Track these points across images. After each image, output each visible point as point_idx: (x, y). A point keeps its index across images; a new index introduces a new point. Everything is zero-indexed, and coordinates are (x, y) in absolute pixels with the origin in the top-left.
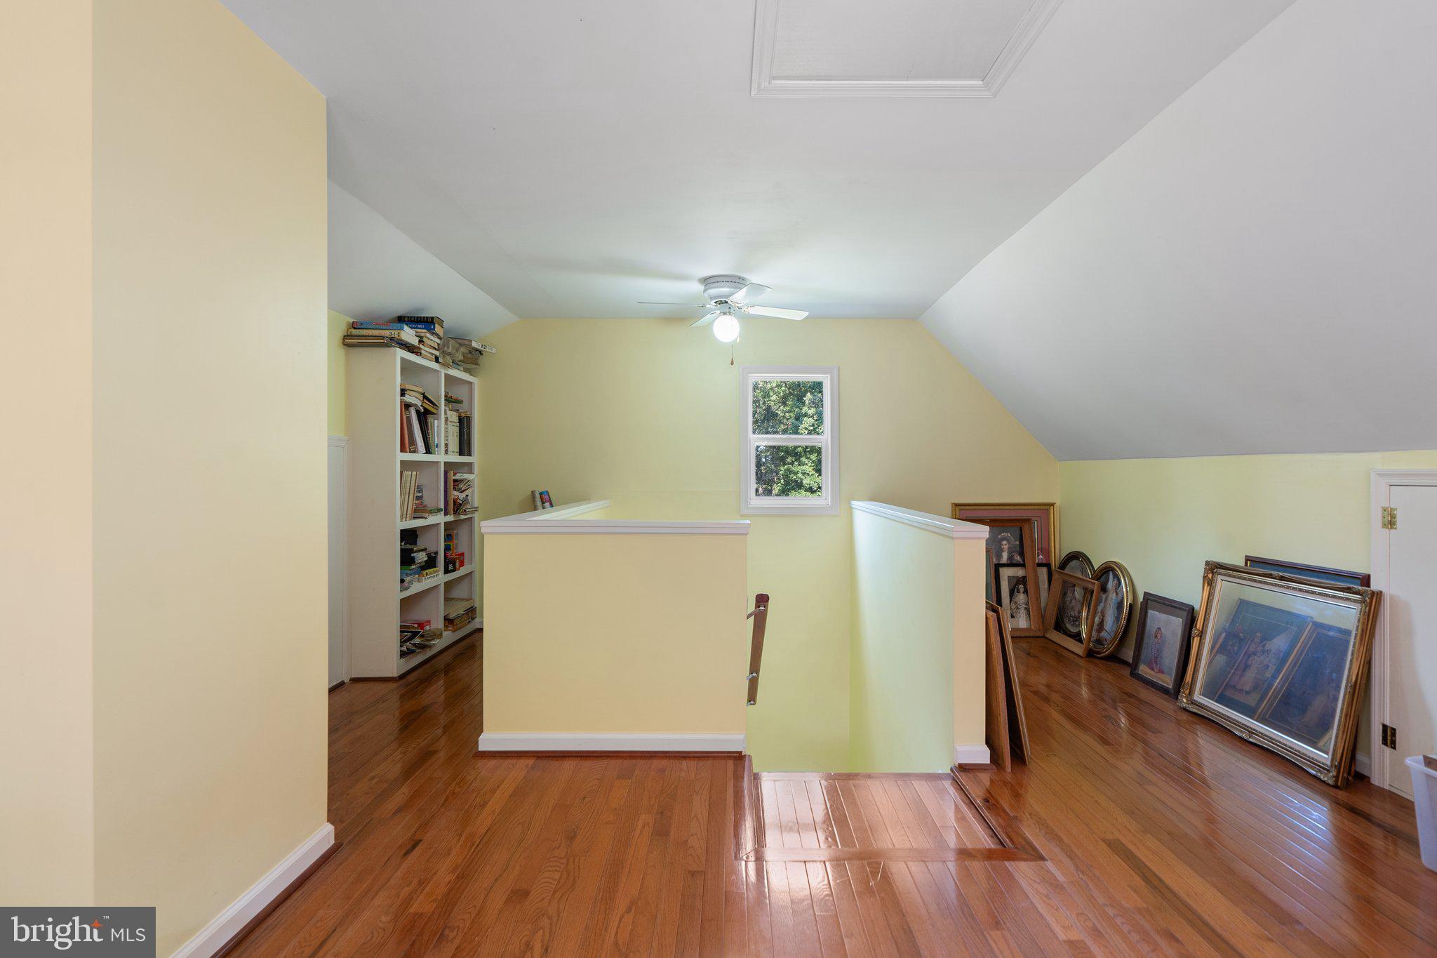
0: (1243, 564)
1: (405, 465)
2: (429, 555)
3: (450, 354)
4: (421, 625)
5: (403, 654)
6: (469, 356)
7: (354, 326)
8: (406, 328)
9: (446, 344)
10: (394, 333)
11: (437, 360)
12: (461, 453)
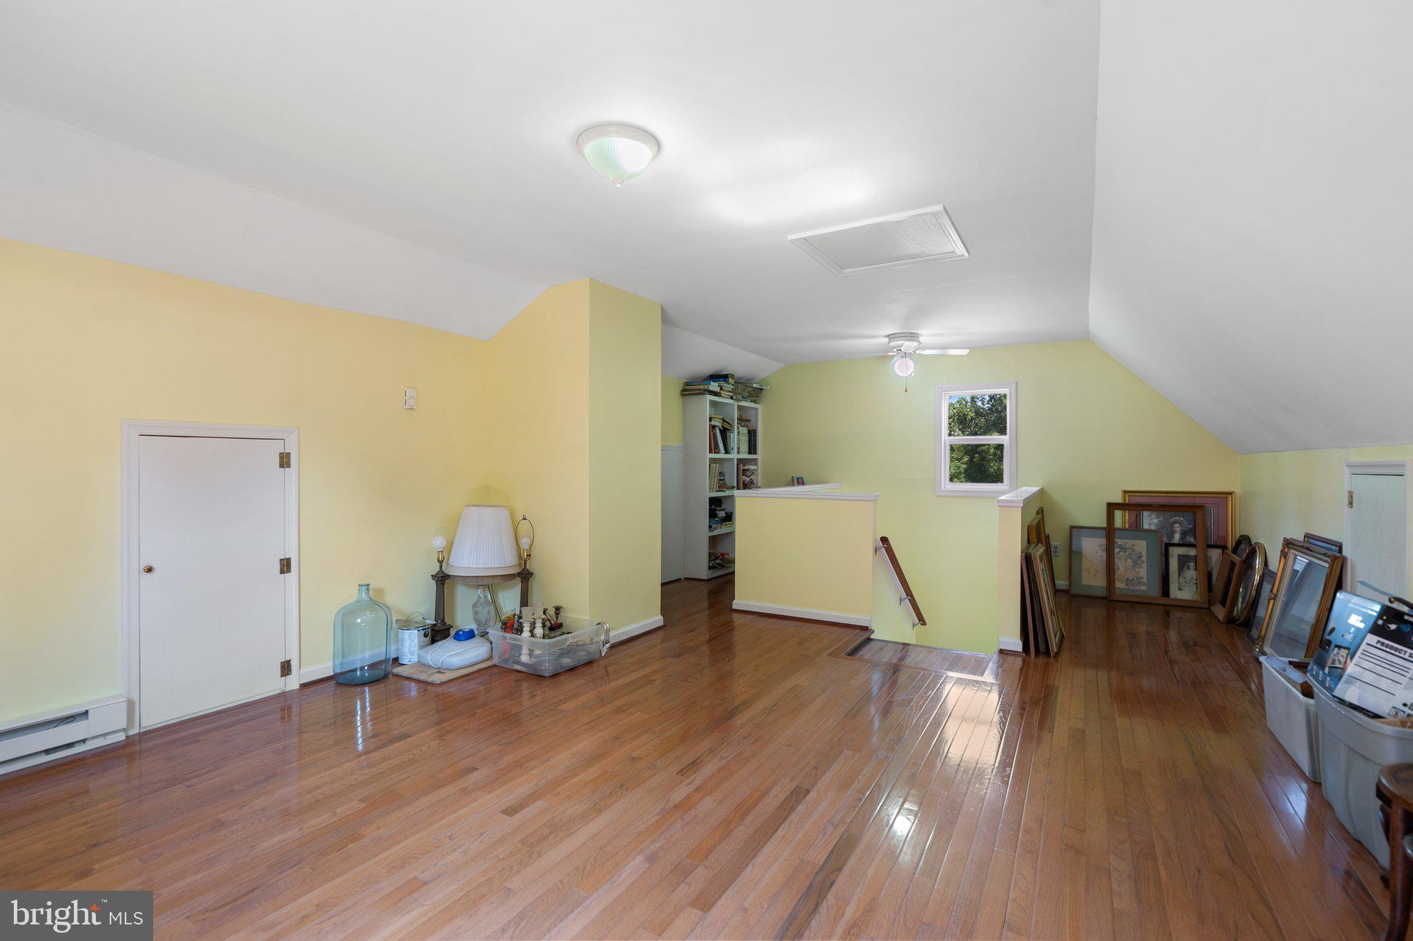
0: (1302, 540)
1: (713, 461)
2: (727, 514)
3: (739, 394)
4: (722, 554)
5: (710, 568)
6: (753, 392)
7: (687, 384)
8: (712, 383)
9: (737, 388)
10: (706, 387)
11: (732, 398)
12: (750, 453)
